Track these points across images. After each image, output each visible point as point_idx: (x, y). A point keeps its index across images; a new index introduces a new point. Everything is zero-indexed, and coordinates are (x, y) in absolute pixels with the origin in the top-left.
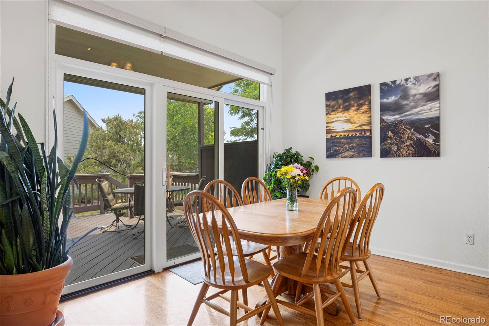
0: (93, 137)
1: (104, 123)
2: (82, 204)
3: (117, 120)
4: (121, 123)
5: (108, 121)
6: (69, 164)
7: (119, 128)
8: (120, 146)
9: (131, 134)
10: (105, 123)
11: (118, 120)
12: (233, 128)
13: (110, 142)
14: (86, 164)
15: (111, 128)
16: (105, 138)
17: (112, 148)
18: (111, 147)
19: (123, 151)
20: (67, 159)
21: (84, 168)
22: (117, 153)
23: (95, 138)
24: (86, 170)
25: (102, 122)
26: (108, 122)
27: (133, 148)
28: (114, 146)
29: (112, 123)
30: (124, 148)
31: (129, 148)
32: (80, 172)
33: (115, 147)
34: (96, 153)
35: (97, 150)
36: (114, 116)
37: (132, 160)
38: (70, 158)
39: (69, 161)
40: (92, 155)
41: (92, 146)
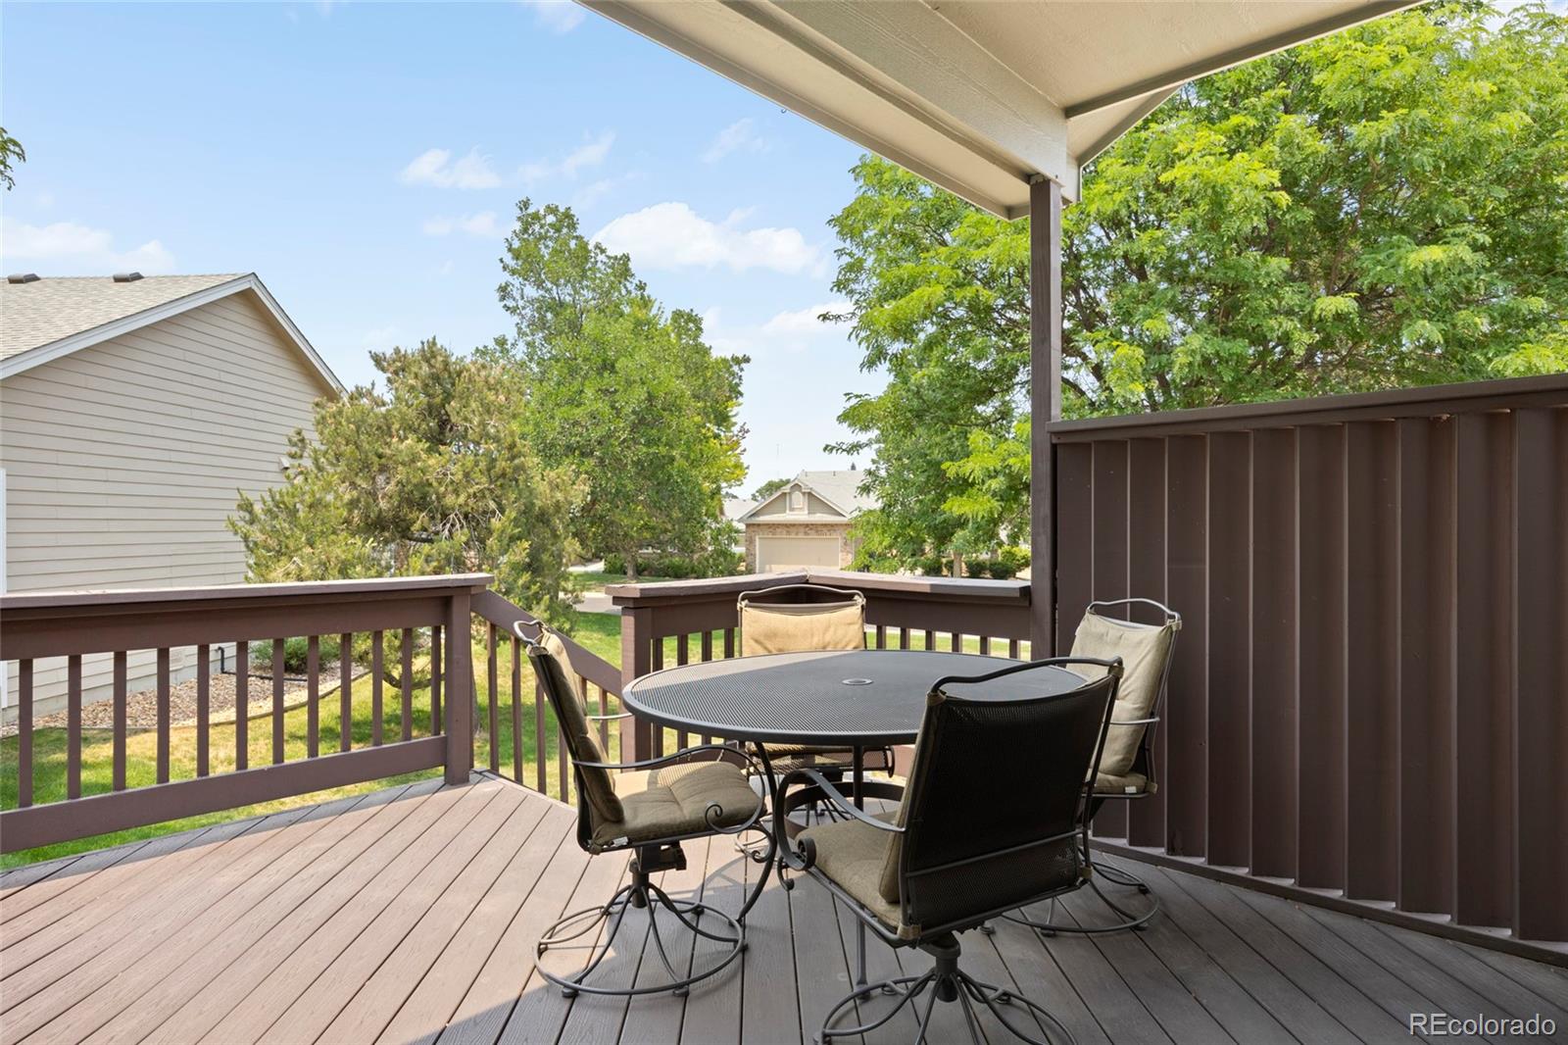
0: (340, 423)
1: (381, 372)
2: (287, 676)
3: (435, 357)
4: (450, 373)
5: (399, 364)
6: (248, 527)
7: (438, 389)
8: (447, 456)
9: (488, 412)
10: (384, 370)
11: (440, 359)
12: (857, 396)
13: (409, 441)
14: (319, 529)
15: (412, 388)
16: (389, 428)
17: (419, 464)
18: (413, 461)
19: (460, 476)
20: (240, 507)
21: (311, 545)
22: (435, 484)
23: (352, 426)
24: (317, 552)
25: (375, 369)
26: (394, 365)
27: (494, 467)
28: (424, 456)
29: (414, 369)
30: (463, 465)
31: (483, 465)
32: (292, 558)
33: (432, 462)
34: (353, 485)
35: (357, 474)
36: (423, 343)
37: (494, 512)
38: (251, 505)
39: (248, 517)
40: (336, 492)
41: (338, 456)
